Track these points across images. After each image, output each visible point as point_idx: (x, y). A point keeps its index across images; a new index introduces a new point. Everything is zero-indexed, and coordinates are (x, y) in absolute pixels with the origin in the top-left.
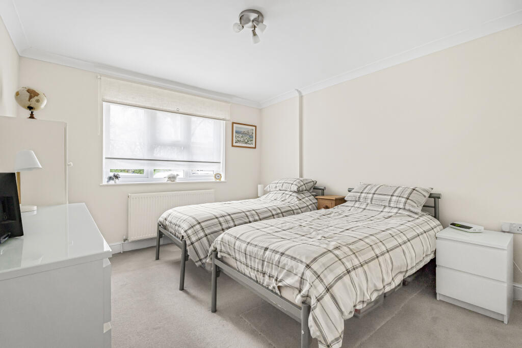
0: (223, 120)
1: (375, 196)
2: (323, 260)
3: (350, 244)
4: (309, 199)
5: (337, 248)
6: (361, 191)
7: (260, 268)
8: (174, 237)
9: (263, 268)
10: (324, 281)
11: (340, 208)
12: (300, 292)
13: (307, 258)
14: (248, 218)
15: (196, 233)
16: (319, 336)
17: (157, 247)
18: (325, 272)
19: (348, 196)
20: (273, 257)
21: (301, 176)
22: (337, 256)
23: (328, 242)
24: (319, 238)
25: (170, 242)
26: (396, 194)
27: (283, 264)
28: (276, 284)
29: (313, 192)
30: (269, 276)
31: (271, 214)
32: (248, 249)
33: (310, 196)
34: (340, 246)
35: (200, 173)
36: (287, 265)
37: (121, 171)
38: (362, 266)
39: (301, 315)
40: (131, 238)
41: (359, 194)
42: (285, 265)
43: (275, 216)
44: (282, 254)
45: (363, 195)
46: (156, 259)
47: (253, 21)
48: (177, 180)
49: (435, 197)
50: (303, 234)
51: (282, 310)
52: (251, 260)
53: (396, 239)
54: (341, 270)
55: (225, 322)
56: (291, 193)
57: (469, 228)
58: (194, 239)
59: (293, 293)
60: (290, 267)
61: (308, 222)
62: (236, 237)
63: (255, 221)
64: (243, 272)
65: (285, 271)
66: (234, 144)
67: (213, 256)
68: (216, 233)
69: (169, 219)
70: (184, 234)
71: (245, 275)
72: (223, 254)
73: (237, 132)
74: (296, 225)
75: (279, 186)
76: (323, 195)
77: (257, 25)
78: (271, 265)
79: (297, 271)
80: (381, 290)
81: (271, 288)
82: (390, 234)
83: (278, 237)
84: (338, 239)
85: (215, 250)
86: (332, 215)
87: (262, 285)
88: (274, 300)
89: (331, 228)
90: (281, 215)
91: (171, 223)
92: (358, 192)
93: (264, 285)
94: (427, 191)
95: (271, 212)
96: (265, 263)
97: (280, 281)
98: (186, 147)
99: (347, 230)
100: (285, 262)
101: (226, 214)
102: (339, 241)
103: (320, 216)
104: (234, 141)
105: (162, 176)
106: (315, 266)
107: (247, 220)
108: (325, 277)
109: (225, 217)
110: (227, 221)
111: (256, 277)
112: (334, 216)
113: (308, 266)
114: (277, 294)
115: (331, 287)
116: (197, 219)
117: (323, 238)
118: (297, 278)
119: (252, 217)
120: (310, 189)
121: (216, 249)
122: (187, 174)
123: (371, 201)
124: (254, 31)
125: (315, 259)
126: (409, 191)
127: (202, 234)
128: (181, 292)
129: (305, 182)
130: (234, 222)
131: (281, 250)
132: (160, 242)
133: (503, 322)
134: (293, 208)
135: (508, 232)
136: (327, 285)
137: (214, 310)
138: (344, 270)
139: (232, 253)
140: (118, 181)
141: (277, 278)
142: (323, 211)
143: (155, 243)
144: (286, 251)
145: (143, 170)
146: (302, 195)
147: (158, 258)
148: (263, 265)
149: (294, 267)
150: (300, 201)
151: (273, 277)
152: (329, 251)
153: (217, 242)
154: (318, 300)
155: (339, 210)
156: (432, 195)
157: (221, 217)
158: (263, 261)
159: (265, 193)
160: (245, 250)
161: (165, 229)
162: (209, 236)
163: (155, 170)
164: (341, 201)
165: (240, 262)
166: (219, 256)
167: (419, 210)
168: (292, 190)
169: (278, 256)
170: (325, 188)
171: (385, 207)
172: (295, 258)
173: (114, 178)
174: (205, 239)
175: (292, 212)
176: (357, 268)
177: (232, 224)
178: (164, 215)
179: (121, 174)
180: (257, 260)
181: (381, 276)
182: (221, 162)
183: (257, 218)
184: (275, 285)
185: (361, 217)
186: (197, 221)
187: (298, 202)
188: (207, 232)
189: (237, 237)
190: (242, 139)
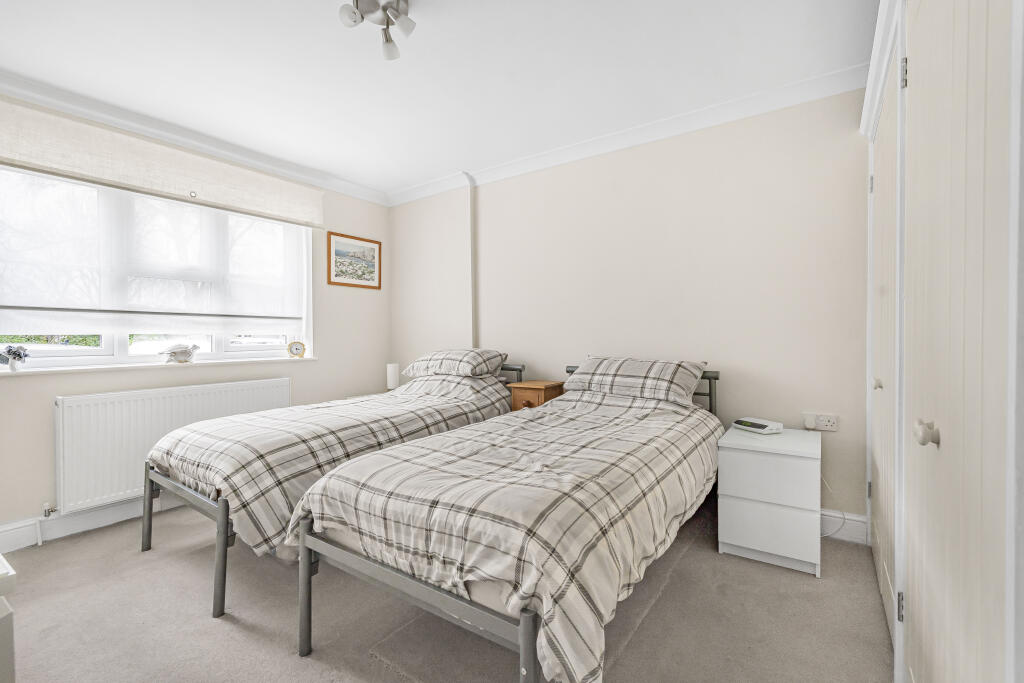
0: (307, 224)
1: (617, 379)
2: (557, 515)
3: (598, 476)
4: (494, 391)
5: (578, 486)
6: (592, 371)
7: (421, 547)
8: (192, 492)
9: (427, 546)
10: (565, 558)
11: (555, 405)
12: (516, 588)
13: (526, 514)
14: (375, 436)
15: (253, 479)
16: (559, 675)
17: (146, 518)
18: (565, 539)
19: (570, 382)
20: (451, 520)
21: (476, 344)
22: (581, 504)
23: (556, 477)
24: (538, 468)
25: (181, 504)
26: (652, 375)
27: (474, 533)
28: (461, 578)
29: (500, 375)
30: (444, 562)
31: (422, 424)
32: (390, 507)
33: (496, 383)
34: (582, 483)
35: (245, 341)
36: (485, 533)
37: (29, 339)
38: (623, 516)
39: (518, 636)
40: (67, 506)
41: (589, 377)
42: (479, 535)
43: (432, 429)
44: (472, 512)
45: (596, 378)
46: (143, 550)
47: (385, 9)
48: (195, 360)
49: (711, 377)
50: (504, 463)
51: (476, 632)
52: (398, 530)
53: (666, 458)
54: (591, 530)
55: (335, 672)
56: (458, 379)
57: (763, 427)
58: (248, 494)
59: (501, 592)
60: (491, 538)
61: (505, 437)
62: (358, 483)
63: (391, 441)
64: (379, 558)
65: (480, 548)
66: (333, 279)
67: (301, 530)
68: (306, 476)
69: (176, 452)
70: (224, 486)
71: (382, 563)
72: (326, 524)
73: (338, 254)
74: (485, 445)
75: (434, 367)
76: (520, 380)
77: (396, 17)
78: (447, 537)
79: (508, 545)
80: (652, 555)
81: (447, 585)
82: (657, 449)
83: (454, 475)
84: (573, 469)
85: (308, 518)
86: (546, 419)
87: (426, 583)
88: (454, 612)
89: (553, 445)
90: (443, 425)
91: (183, 460)
92: (587, 374)
93: (430, 581)
94: (698, 368)
95: (423, 420)
96: (434, 535)
97: (470, 571)
98: (216, 282)
99: (584, 447)
100: (479, 528)
101: (326, 432)
102: (577, 472)
103: (525, 423)
104: (333, 273)
105: (151, 348)
106: (543, 531)
107: (373, 441)
108: (566, 549)
109: (324, 439)
110: (328, 447)
111: (412, 567)
112: (550, 421)
113: (530, 532)
114: (461, 598)
115: (578, 569)
116: (256, 446)
117: (546, 469)
118: (510, 560)
119: (383, 434)
120: (496, 370)
121: (310, 512)
122: (219, 344)
123: (611, 389)
124: (386, 31)
125: (542, 516)
126: (672, 368)
127: (269, 481)
128: (218, 621)
129: (485, 357)
130: (344, 446)
131: (469, 503)
132: (154, 506)
133: (815, 575)
134: (466, 410)
135: (813, 430)
136: (569, 565)
137: (307, 650)
138: (597, 529)
139: (352, 519)
140: (20, 367)
141: (462, 564)
142: (526, 412)
143: (139, 510)
144: (478, 504)
145: (99, 337)
146: (481, 381)
147: (147, 546)
148: (428, 539)
149: (501, 537)
150: (479, 395)
151: (452, 563)
152: (566, 494)
153: (312, 498)
154: (556, 601)
155: (556, 409)
156: (707, 375)
157: (314, 438)
158: (429, 530)
159: (402, 380)
160: (385, 511)
161: (167, 475)
162: (285, 485)
163: (131, 336)
164: (557, 390)
165: (371, 537)
166: (317, 527)
167: (688, 401)
168: (461, 373)
169: (461, 518)
170: (523, 366)
171: (635, 398)
172: (501, 519)
173: (11, 358)
174: (276, 492)
175: (464, 417)
176: (616, 521)
177: (340, 452)
178: (165, 443)
179: (29, 347)
180: (413, 531)
181: (651, 530)
182: (304, 316)
183: (395, 434)
184: (457, 579)
185: (597, 419)
186: (255, 451)
187: (473, 397)
188: (281, 475)
189: (362, 481)
190: (350, 269)
